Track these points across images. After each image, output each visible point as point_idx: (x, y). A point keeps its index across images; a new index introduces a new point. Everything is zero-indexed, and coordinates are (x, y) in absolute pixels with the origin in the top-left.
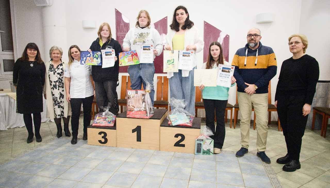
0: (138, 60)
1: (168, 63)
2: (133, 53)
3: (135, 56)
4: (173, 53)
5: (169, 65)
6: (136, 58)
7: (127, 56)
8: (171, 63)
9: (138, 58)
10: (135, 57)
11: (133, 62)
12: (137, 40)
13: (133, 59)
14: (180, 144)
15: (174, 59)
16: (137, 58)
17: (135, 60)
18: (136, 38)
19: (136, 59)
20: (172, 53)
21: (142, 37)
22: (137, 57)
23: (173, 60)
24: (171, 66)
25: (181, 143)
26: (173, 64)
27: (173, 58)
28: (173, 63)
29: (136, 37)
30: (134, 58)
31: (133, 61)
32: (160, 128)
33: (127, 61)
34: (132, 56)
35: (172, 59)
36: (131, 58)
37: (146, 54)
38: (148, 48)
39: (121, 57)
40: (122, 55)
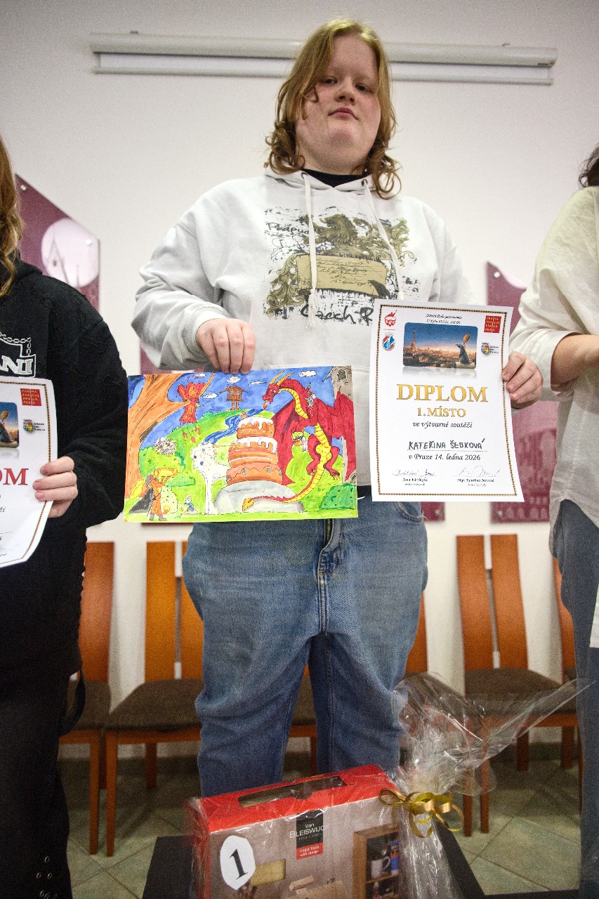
0: (340, 481)
7: (225, 427)
9: (343, 460)
11: (288, 491)
12: (314, 269)
18: (300, 252)
21: (356, 250)
29: (291, 242)
30: (300, 452)
33: (222, 469)
34: (286, 424)
36: (264, 449)
37: (433, 403)
38: (449, 349)
39: (151, 422)
40: (163, 410)
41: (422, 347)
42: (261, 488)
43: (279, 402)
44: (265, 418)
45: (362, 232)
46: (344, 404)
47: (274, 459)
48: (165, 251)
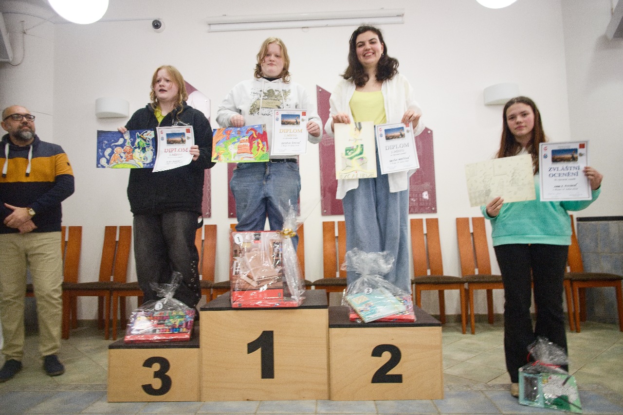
0: (265, 153)
1: (347, 154)
2: (256, 131)
3: (259, 140)
4: (360, 129)
5: (349, 161)
6: (261, 145)
7: (236, 141)
8: (357, 155)
9: (265, 147)
10: (258, 143)
11: (252, 155)
12: (261, 103)
13: (251, 147)
14: (388, 373)
15: (362, 145)
16: (264, 145)
17: (258, 150)
18: (258, 99)
19: (260, 149)
20: (357, 131)
21: (274, 98)
22: (265, 143)
23: (360, 147)
24: (355, 162)
25: (390, 373)
26: (362, 158)
27: (359, 143)
28: (361, 153)
29: (257, 97)
30: (255, 146)
31: (251, 153)
32: (328, 332)
33: (236, 151)
34: (252, 139)
35: (357, 146)
36: (246, 146)
37: (288, 133)
38: (293, 120)
39: (218, 140)
40: (221, 137)
41: (286, 120)
42: (246, 155)
43: (250, 134)
44: (246, 138)
45: (276, 93)
46: (265, 133)
47: (249, 148)
48: (225, 100)
